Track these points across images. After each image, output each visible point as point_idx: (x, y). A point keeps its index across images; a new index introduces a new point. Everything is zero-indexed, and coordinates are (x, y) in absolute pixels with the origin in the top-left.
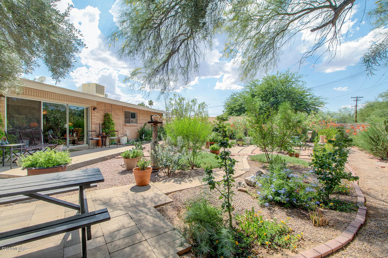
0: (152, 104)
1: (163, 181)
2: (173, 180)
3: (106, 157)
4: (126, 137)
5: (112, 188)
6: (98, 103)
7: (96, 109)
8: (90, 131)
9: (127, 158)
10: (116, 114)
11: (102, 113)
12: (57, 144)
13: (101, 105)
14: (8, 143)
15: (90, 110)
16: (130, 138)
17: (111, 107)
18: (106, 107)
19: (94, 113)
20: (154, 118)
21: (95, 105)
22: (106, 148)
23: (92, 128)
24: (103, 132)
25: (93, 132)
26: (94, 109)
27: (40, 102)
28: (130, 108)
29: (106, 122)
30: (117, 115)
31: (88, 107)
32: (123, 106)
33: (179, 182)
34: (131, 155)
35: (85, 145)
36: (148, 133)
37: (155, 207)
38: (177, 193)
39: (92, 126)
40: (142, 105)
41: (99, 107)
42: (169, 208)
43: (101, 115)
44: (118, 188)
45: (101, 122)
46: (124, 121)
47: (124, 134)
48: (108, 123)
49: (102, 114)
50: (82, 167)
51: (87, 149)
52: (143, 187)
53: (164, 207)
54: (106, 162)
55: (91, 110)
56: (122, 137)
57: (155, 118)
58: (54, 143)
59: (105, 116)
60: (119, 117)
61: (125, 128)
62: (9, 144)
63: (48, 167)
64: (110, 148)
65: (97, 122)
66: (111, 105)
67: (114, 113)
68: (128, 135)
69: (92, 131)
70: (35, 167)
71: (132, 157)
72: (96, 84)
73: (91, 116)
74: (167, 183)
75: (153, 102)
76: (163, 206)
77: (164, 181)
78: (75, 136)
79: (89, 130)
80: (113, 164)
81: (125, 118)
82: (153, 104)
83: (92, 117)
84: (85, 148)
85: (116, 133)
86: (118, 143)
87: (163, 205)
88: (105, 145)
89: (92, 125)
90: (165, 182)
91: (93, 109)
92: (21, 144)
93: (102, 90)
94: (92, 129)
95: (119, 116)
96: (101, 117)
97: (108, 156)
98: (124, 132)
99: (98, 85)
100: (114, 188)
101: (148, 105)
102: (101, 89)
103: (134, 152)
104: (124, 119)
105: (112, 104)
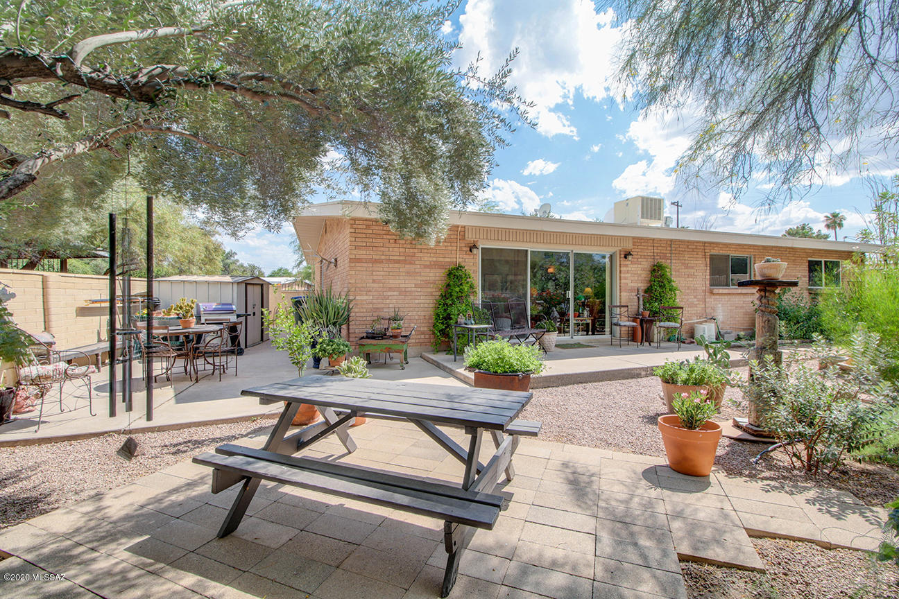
0: (840, 225)
1: (768, 482)
2: (812, 494)
3: (636, 369)
4: (713, 325)
5: (606, 451)
6: (636, 241)
7: (631, 255)
8: (617, 306)
9: (669, 383)
10: (683, 264)
11: (644, 263)
12: (545, 330)
13: (643, 244)
14: (473, 322)
15: (618, 258)
16: (728, 327)
17: (668, 248)
18: (655, 248)
19: (626, 266)
20: (762, 268)
21: (629, 246)
22: (650, 348)
23: (620, 299)
24: (645, 309)
25: (622, 309)
26: (625, 257)
27: (527, 251)
28: (727, 245)
29: (654, 285)
30: (687, 267)
31: (614, 253)
32: (705, 243)
33: (835, 509)
34: (683, 375)
35: (607, 336)
36: (792, 314)
37: (683, 558)
38: (802, 548)
39: (620, 296)
40: (802, 231)
41: (637, 250)
42: (735, 586)
43: (643, 269)
44: (619, 455)
45: (643, 286)
46: (708, 282)
47: (709, 317)
48: (660, 286)
49: (646, 266)
50: (577, 383)
51: (608, 345)
52: (686, 477)
53: (719, 573)
54: (632, 382)
55: (620, 258)
56: (701, 323)
57: (767, 268)
58: (542, 328)
59: (654, 270)
60: (692, 271)
61: (711, 300)
62: (476, 324)
63: (496, 372)
64: (659, 349)
65: (633, 284)
66: (669, 243)
67: (679, 261)
68: (720, 317)
69: (621, 306)
70: (480, 369)
71: (686, 382)
72: (643, 198)
73: (620, 272)
74: (781, 498)
75: (843, 218)
76: (711, 569)
77: (773, 483)
78: (586, 315)
79: (614, 304)
80: (644, 391)
81: (712, 273)
82: (844, 222)
83: (622, 275)
84: (603, 343)
85: (679, 311)
86: (689, 338)
87: (720, 565)
88: (650, 341)
89: (620, 292)
90: (774, 488)
91: (623, 256)
92: (487, 326)
93: (655, 210)
94: (620, 302)
95: (692, 268)
96: (644, 272)
97: (642, 368)
98: (708, 310)
99: (647, 198)
100: (608, 453)
101: (825, 231)
102: (655, 207)
103: (692, 370)
104: (708, 277)
105: (671, 241)
